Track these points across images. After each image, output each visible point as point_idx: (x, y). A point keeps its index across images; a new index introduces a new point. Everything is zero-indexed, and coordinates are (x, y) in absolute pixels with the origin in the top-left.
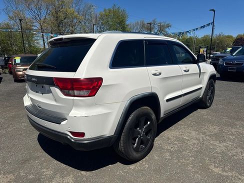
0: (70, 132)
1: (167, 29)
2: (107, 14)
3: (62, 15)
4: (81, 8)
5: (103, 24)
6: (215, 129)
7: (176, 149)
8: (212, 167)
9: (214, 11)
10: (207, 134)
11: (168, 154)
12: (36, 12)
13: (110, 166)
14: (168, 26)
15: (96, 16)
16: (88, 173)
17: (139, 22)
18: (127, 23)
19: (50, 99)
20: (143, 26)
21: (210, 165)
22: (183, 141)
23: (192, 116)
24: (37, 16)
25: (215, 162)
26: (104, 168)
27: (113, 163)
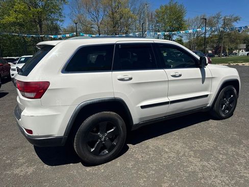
0: (24, 128)
1: (235, 22)
2: (163, 10)
3: (118, 16)
4: (137, 7)
5: (157, 22)
12: (95, 14)
14: (236, 19)
15: (152, 14)
24: (95, 19)
26: (65, 165)
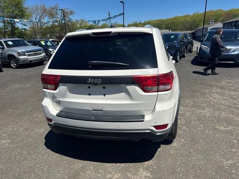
0: (154, 127)
6: (189, 102)
7: (184, 122)
8: (217, 127)
9: (123, 3)
10: (189, 106)
11: (185, 128)
13: (159, 149)
14: (72, 13)
16: (150, 161)
21: (215, 126)
25: (215, 123)
27: (159, 147)
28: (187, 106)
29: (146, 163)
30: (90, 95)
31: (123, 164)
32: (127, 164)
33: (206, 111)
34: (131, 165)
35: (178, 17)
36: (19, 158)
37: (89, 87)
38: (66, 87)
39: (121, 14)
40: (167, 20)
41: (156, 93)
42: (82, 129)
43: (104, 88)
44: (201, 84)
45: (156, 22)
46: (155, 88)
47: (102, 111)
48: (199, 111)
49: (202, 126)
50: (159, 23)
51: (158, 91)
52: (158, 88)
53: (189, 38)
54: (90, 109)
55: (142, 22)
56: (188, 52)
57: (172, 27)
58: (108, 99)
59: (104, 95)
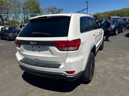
0: (66, 72)
2: (28, 2)
6: (113, 59)
7: (103, 71)
8: (125, 77)
9: (87, 2)
10: (111, 62)
11: (102, 75)
13: (78, 86)
14: (62, 10)
16: (70, 92)
17: (47, 7)
18: (40, 8)
19: (48, 54)
20: (49, 10)
21: (123, 76)
22: (103, 67)
23: (98, 55)
25: (124, 75)
27: (79, 85)
28: (110, 62)
29: (67, 93)
30: (33, 51)
31: (53, 92)
32: (56, 92)
33: (121, 66)
34: (58, 93)
35: (125, 9)
36: (8, 81)
37: (33, 47)
38: (23, 46)
39: (85, 9)
40: (118, 10)
41: (66, 52)
42: (29, 69)
43: (39, 47)
44: (126, 49)
45: (111, 12)
46: (66, 49)
47: (38, 60)
48: (116, 66)
49: (114, 75)
50: (112, 12)
51: (68, 51)
52: (68, 49)
53: (127, 20)
54: (33, 59)
55: (102, 13)
56: (127, 29)
57: (121, 15)
58: (41, 54)
59: (40, 51)
